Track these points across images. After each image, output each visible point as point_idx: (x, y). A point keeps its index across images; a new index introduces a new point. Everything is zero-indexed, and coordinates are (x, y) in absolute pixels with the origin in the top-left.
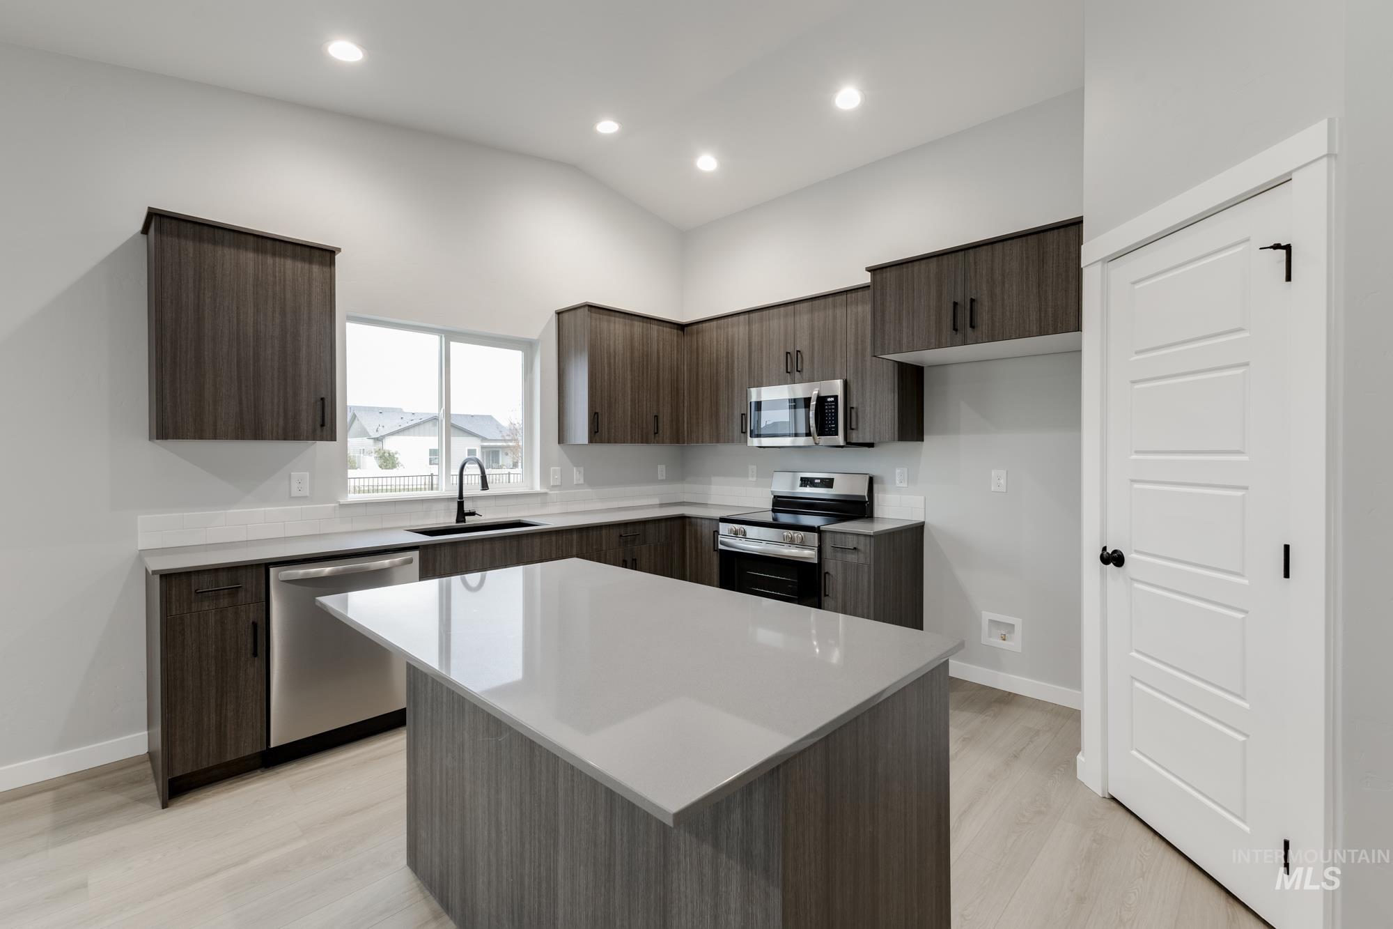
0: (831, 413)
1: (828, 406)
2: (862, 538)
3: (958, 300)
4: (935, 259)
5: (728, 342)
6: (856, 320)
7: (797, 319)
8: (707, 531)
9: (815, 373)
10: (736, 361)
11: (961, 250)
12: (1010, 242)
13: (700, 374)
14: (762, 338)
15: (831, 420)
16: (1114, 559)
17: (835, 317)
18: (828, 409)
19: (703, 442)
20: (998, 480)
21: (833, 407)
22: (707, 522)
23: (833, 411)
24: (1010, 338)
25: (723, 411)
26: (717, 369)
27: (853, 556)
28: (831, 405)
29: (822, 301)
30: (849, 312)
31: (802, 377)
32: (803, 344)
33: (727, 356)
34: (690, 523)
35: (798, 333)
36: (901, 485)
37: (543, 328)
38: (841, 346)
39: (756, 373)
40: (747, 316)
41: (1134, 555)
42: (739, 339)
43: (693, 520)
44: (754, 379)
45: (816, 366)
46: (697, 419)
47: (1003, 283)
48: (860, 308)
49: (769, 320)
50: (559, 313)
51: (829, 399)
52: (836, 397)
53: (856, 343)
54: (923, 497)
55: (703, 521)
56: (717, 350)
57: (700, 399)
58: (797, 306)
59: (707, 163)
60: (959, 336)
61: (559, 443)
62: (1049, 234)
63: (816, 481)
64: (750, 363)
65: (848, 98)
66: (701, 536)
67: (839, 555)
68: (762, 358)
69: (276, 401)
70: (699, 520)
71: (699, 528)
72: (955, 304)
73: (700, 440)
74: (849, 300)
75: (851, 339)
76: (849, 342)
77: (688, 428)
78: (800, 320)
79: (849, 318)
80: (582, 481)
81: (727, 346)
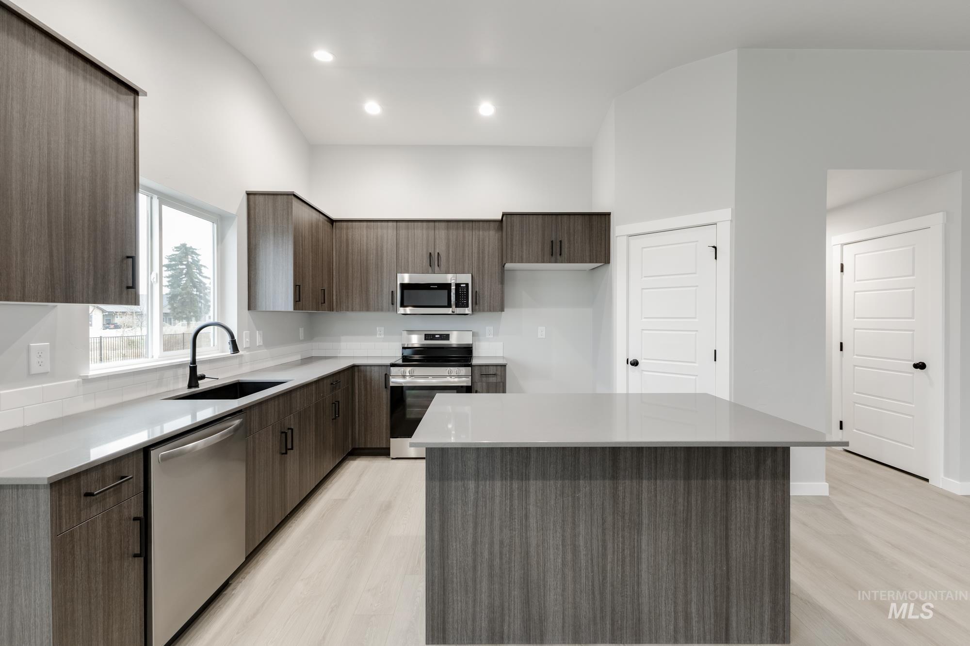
0: (464, 293)
1: (462, 289)
2: (499, 368)
3: (553, 239)
4: (541, 216)
5: (377, 238)
6: (479, 240)
7: (437, 232)
8: (377, 375)
9: (450, 268)
10: (385, 254)
11: (556, 215)
12: (577, 216)
13: (350, 260)
14: (408, 241)
15: (464, 298)
16: (635, 363)
17: (464, 237)
18: (462, 291)
19: (352, 310)
20: (541, 332)
21: (465, 290)
22: (376, 368)
23: (465, 292)
24: (577, 263)
25: (373, 289)
26: (367, 258)
27: (493, 378)
28: (463, 289)
29: (455, 224)
30: (474, 233)
31: (440, 270)
32: (441, 248)
33: (377, 250)
34: (359, 371)
35: (437, 241)
36: (489, 337)
37: (237, 207)
38: (468, 254)
39: (403, 264)
40: (395, 224)
41: (643, 361)
42: (387, 239)
43: (362, 368)
44: (401, 268)
45: (450, 264)
46: (347, 293)
47: (574, 235)
48: (481, 233)
49: (414, 229)
50: (249, 194)
51: (462, 285)
52: (467, 285)
53: (479, 253)
54: (502, 343)
55: (373, 368)
56: (367, 244)
57: (350, 278)
58: (437, 224)
59: (372, 108)
60: (553, 259)
61: (249, 309)
62: (594, 217)
63: (437, 336)
64: (397, 257)
65: (486, 109)
66: (371, 379)
67: (484, 379)
68: (408, 254)
69: (86, 256)
70: (368, 368)
71: (368, 374)
72: (552, 242)
73: (350, 308)
74: (474, 227)
75: (475, 250)
76: (473, 252)
77: (336, 299)
78: (439, 233)
79: (474, 237)
80: (261, 344)
81: (377, 242)
